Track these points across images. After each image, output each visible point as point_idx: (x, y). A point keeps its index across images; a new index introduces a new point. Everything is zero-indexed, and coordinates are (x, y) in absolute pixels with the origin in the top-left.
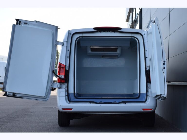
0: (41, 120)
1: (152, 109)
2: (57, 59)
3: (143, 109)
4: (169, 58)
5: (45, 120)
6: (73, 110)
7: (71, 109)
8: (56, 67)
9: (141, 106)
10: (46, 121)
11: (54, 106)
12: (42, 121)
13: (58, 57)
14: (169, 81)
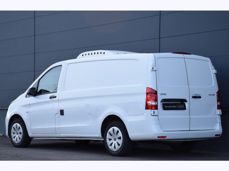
3: (216, 135)
7: (165, 137)
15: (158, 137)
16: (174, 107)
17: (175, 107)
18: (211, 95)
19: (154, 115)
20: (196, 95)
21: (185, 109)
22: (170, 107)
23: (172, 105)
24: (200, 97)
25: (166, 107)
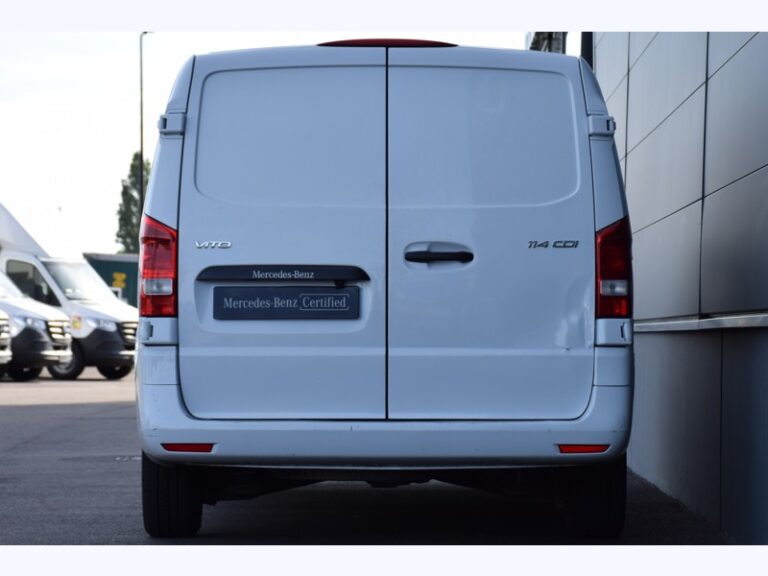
0: (55, 510)
1: (608, 446)
2: (136, 205)
3: (563, 448)
4: (706, 193)
5: (78, 512)
6: (214, 452)
7: (208, 447)
8: (132, 248)
9: (550, 432)
10: (79, 516)
11: (122, 454)
12: (59, 516)
13: (142, 193)
14: (704, 311)
15: (167, 446)
16: (278, 303)
17: (289, 303)
18: (545, 245)
19: (152, 340)
20: (432, 244)
21: (353, 312)
22: (259, 304)
23: (266, 294)
24: (465, 257)
25: (229, 303)
